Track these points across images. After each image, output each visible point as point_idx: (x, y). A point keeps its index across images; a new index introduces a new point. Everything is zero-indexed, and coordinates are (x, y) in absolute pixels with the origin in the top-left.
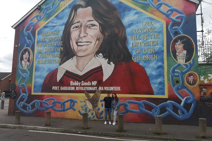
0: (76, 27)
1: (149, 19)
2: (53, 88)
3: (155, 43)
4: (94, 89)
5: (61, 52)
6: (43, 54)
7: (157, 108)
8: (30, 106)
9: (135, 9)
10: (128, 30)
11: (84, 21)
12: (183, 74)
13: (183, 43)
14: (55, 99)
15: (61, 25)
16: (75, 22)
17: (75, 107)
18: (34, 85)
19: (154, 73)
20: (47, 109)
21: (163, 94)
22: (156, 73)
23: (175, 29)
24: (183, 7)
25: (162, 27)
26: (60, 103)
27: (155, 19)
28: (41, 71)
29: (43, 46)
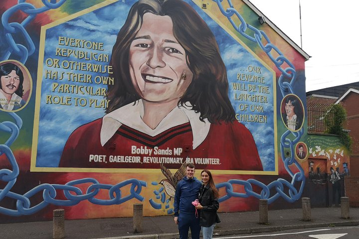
0: (141, 44)
1: (256, 63)
2: (92, 157)
3: (264, 99)
4: (178, 161)
5: (110, 87)
6: (61, 83)
7: (266, 188)
8: (28, 200)
9: (239, 44)
10: (230, 73)
11: (157, 39)
12: (293, 143)
13: (293, 105)
14: (96, 181)
15: (109, 33)
16: (140, 35)
17: (141, 195)
18: (38, 151)
19: (263, 141)
20: (78, 201)
21: (273, 169)
22: (265, 140)
23: (285, 85)
24: (293, 59)
25: (271, 78)
26: (109, 188)
27: (263, 66)
28: (59, 119)
29: (62, 66)
